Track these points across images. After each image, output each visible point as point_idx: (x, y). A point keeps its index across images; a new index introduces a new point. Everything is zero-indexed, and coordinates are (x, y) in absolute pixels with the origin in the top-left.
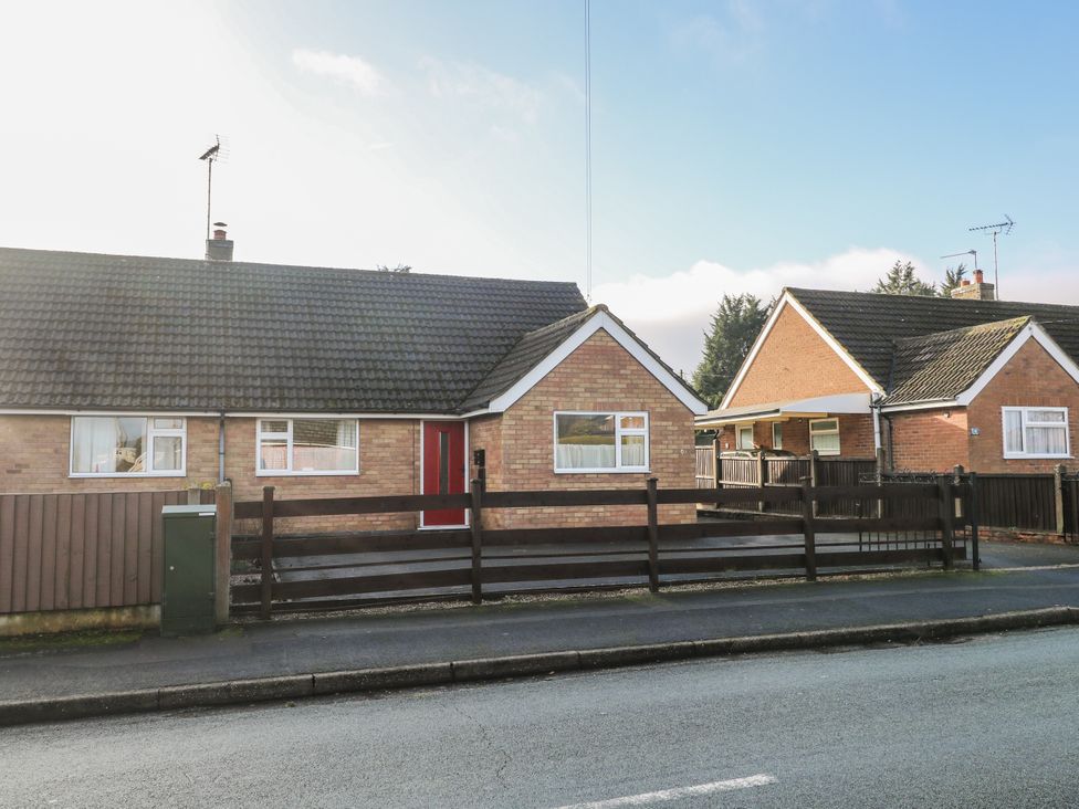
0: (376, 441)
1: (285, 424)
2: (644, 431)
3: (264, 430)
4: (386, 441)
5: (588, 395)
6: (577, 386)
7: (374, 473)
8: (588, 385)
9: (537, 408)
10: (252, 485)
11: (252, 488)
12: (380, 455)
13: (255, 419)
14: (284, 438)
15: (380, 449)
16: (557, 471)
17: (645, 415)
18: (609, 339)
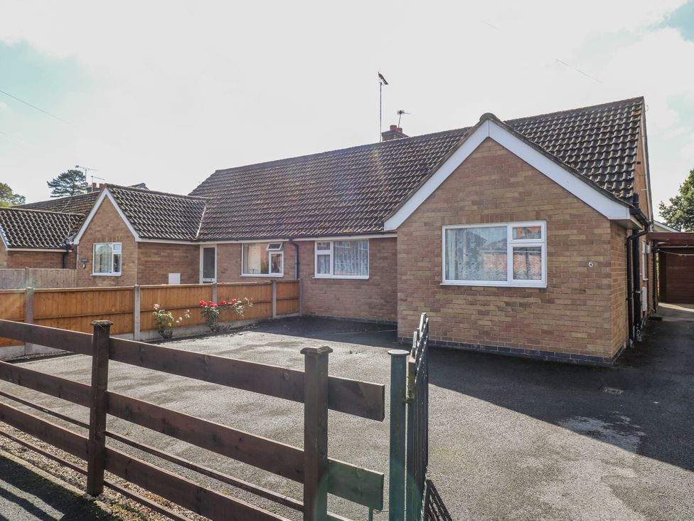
0: (378, 255)
1: (328, 244)
2: (541, 242)
3: (319, 249)
4: (385, 255)
5: (475, 207)
6: (463, 200)
7: (378, 278)
8: (475, 198)
9: (426, 224)
10: (312, 283)
11: (312, 285)
12: (382, 265)
13: (314, 241)
14: (329, 254)
15: (381, 261)
16: (446, 282)
17: (543, 224)
18: (498, 148)
